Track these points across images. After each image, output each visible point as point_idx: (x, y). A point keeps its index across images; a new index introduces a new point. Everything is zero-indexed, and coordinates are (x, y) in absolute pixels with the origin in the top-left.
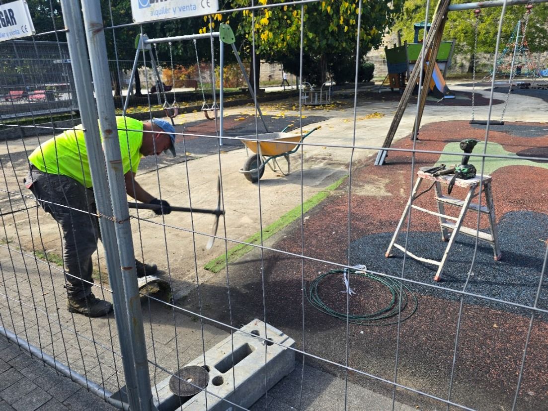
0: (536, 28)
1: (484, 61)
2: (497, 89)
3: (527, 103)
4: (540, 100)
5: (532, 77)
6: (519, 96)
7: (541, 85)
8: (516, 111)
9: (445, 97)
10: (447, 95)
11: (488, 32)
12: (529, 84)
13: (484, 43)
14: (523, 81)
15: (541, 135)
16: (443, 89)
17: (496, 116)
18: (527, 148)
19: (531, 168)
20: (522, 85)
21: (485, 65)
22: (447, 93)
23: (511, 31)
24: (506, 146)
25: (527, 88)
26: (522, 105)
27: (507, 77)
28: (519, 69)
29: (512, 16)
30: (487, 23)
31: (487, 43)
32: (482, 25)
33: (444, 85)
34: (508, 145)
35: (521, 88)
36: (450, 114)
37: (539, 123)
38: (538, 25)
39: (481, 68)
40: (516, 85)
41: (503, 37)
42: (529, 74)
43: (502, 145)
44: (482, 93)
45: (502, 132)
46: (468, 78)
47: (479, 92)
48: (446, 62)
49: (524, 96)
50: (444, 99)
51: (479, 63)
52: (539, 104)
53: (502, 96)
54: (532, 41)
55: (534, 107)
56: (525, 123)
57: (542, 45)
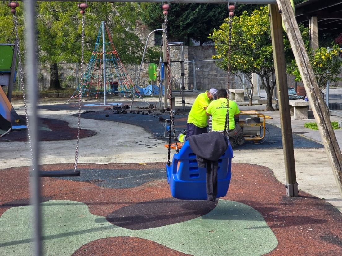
0: (125, 32)
1: (71, 74)
2: (87, 115)
3: (125, 135)
4: (140, 130)
5: (131, 97)
6: (116, 123)
7: (141, 108)
8: (111, 147)
9: (14, 128)
10: (16, 124)
11: (66, 35)
12: (127, 107)
13: (64, 49)
14: (120, 102)
15: (140, 184)
16: (9, 114)
17: (86, 155)
18: (120, 206)
19: (125, 239)
20: (118, 108)
21: (73, 79)
22: (17, 121)
23: (95, 35)
24: (93, 205)
25: (124, 112)
26: (118, 138)
27: (101, 96)
28: (114, 85)
29: (94, 16)
30: (64, 21)
31: (68, 49)
32: (58, 24)
33: (10, 108)
34: (95, 204)
35: (118, 113)
36: (19, 155)
37: (137, 164)
38: (127, 29)
39: (68, 83)
40: (112, 108)
41: (88, 42)
42: (127, 92)
43: (87, 204)
44: (68, 119)
45: (89, 182)
46: (51, 97)
47: (64, 119)
48: (10, 74)
49: (122, 124)
50: (12, 131)
51: (65, 75)
52: (139, 135)
53: (94, 125)
54: (124, 49)
55: (133, 140)
56: (121, 165)
57: (137, 55)
